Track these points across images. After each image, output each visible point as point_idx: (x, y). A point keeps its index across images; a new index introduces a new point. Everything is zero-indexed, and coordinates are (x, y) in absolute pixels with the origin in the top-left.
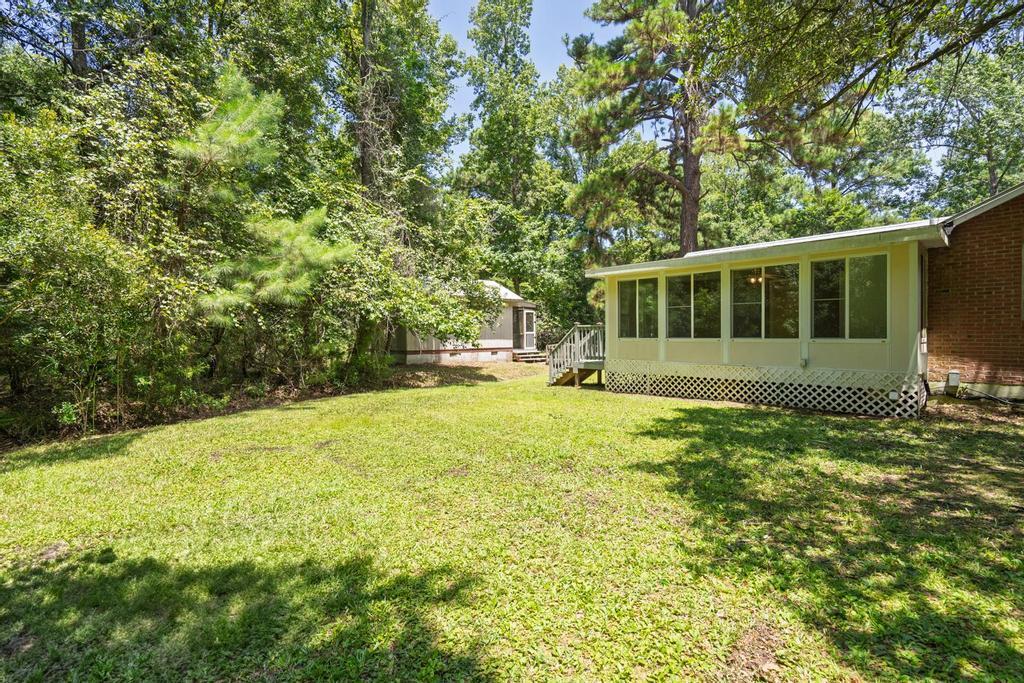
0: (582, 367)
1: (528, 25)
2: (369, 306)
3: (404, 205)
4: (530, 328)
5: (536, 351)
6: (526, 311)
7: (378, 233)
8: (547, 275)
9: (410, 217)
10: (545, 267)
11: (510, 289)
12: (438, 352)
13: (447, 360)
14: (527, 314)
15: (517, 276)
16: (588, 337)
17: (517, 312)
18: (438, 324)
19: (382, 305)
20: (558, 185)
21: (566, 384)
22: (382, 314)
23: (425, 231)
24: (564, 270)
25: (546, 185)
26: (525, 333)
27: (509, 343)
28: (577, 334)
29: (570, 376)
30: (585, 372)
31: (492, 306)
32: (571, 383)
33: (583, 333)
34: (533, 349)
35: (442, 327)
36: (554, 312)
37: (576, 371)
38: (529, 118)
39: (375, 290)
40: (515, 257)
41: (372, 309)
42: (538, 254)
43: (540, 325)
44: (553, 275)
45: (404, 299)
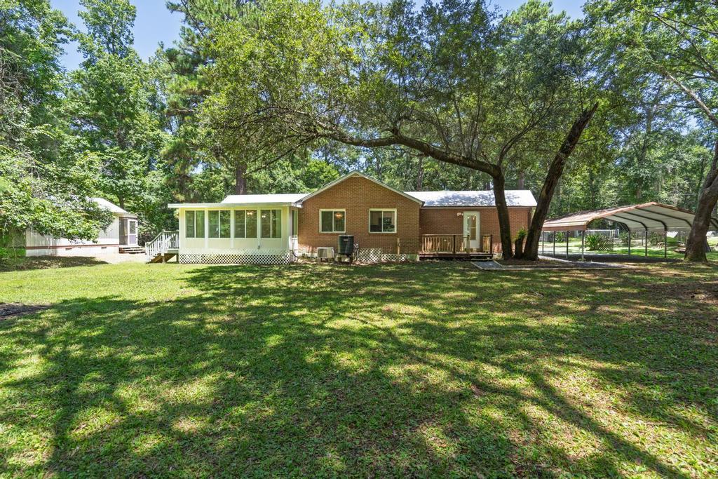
0: (166, 252)
1: (132, 25)
2: (16, 218)
3: (32, 149)
4: (132, 231)
5: (138, 246)
6: (129, 220)
7: (15, 168)
8: (146, 197)
9: (38, 157)
10: (145, 191)
11: (116, 204)
12: (55, 247)
13: (62, 253)
14: (131, 222)
15: (122, 196)
16: (170, 238)
17: (123, 221)
18: (67, 229)
19: (26, 217)
20: (156, 133)
21: (157, 262)
22: (27, 223)
23: (51, 167)
24: (160, 192)
25: (146, 130)
26: (129, 234)
27: (117, 241)
28: (164, 236)
29: (159, 258)
30: (169, 256)
31: (104, 217)
32: (160, 261)
33: (168, 235)
34: (136, 245)
35: (71, 231)
36: (152, 221)
37: (163, 255)
38: (132, 89)
39: (19, 208)
40: (121, 182)
41: (18, 220)
42: (139, 183)
43: (140, 229)
44: (151, 197)
45: (42, 214)
